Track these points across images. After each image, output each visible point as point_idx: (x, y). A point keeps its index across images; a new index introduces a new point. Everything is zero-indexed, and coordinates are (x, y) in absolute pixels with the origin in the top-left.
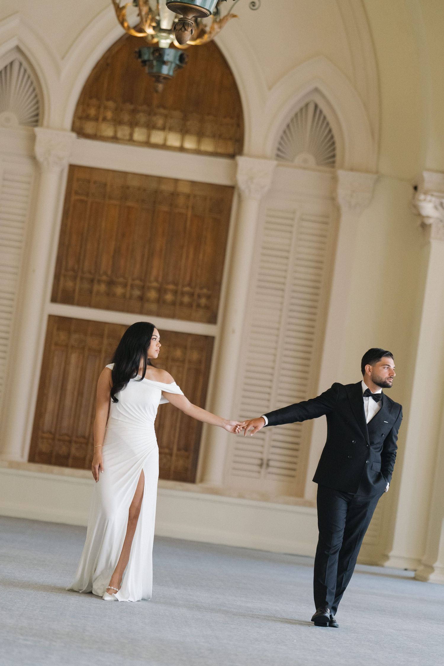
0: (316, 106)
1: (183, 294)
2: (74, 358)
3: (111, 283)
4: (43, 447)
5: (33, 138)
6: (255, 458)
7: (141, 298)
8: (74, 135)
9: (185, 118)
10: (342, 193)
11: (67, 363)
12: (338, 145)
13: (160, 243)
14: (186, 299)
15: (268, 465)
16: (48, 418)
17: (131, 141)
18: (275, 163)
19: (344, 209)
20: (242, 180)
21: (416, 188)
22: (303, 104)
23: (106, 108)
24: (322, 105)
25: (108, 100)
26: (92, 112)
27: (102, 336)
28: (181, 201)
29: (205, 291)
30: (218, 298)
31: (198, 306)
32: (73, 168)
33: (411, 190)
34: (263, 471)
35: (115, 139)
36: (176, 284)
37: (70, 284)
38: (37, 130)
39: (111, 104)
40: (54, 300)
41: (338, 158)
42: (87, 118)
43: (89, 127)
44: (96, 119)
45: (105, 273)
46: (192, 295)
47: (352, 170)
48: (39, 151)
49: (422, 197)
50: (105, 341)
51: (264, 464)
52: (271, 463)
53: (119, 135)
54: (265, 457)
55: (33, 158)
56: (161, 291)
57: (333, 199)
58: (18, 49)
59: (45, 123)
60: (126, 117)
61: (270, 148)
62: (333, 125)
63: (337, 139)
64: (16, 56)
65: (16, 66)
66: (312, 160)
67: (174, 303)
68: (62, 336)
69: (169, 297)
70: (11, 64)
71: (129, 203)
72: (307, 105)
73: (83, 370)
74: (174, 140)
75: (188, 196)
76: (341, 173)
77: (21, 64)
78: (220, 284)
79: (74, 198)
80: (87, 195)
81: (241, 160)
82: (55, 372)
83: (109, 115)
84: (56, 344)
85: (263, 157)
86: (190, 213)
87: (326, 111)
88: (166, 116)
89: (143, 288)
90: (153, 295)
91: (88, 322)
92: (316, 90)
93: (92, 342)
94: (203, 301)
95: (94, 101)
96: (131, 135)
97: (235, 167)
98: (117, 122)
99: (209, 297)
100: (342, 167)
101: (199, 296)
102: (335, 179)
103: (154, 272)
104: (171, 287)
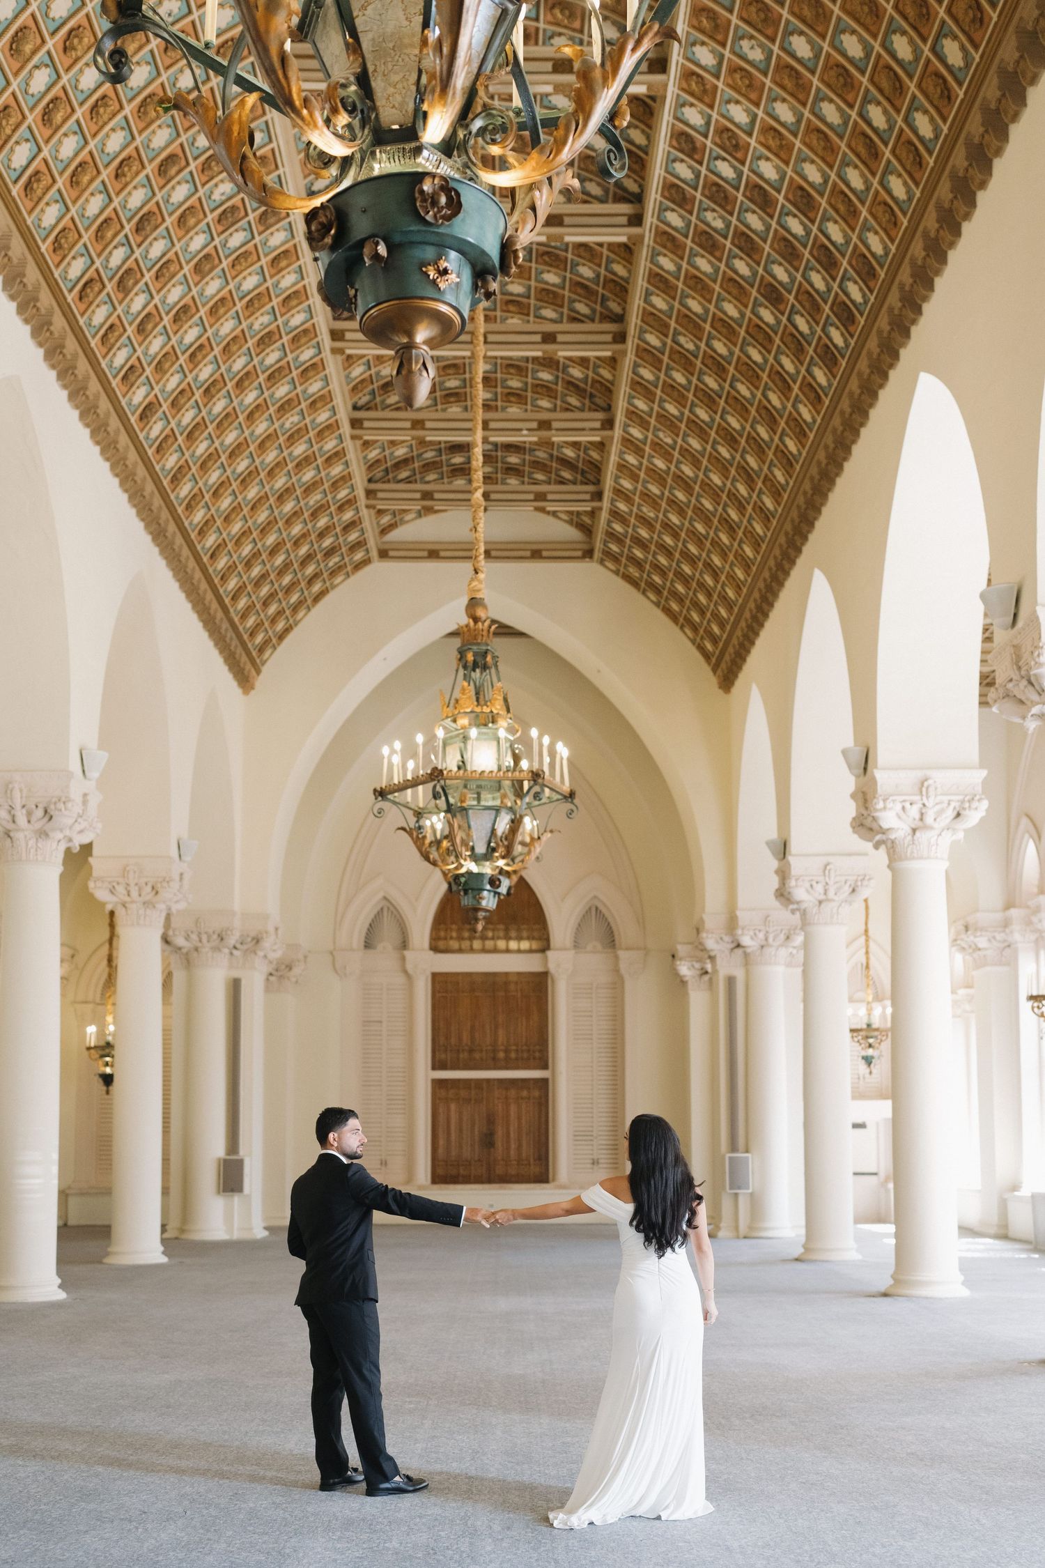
0: (597, 908)
1: (522, 1051)
2: (453, 1106)
3: (471, 1051)
4: (440, 1171)
5: (403, 959)
6: (588, 1159)
7: (494, 1059)
8: (432, 952)
9: (507, 930)
10: (623, 966)
11: (449, 1110)
12: (616, 933)
13: (501, 1018)
14: (525, 1055)
15: (598, 1163)
16: (441, 1151)
17: (472, 950)
18: (573, 952)
19: (626, 977)
20: (552, 967)
21: (673, 956)
22: (587, 908)
23: (451, 930)
24: (601, 907)
25: (452, 924)
26: (442, 934)
27: (470, 1088)
28: (512, 987)
29: (538, 1047)
30: (547, 1052)
31: (534, 1058)
32: (435, 976)
33: (670, 958)
34: (595, 1167)
35: (460, 951)
36: (517, 1045)
37: (443, 1056)
38: (406, 953)
39: (454, 927)
40: (434, 1068)
41: (617, 942)
42: (439, 939)
43: (441, 944)
44: (445, 939)
45: (467, 1045)
46: (529, 1051)
47: (627, 949)
48: (409, 967)
49: (678, 963)
50: (473, 1092)
51: (595, 1162)
52: (601, 1161)
53: (463, 947)
54: (595, 1157)
55: (405, 972)
56: (507, 1051)
57: (616, 971)
58: (385, 898)
59: (411, 946)
60: (466, 934)
61: (569, 942)
62: (610, 920)
63: (614, 928)
64: (384, 903)
65: (385, 910)
66: (599, 947)
67: (517, 1059)
68: (443, 1093)
69: (513, 1055)
70: (382, 909)
71: (477, 994)
72: (590, 909)
73: (461, 1113)
74: (501, 944)
75: (516, 983)
76: (621, 953)
77: (388, 908)
78: (547, 1041)
79: (437, 995)
80: (446, 992)
81: (549, 953)
82: (442, 1118)
83: (454, 934)
84: (439, 1099)
85: (565, 949)
86: (519, 994)
87: (604, 910)
88: (493, 930)
89: (495, 1051)
90: (501, 1055)
91: (459, 1080)
92: (595, 897)
93: (463, 1093)
94: (537, 1054)
95: (442, 926)
96: (471, 946)
97: (546, 960)
98: (460, 938)
99: (540, 1051)
100: (621, 949)
101: (534, 1052)
102: (617, 957)
103: (500, 1039)
104: (514, 1048)
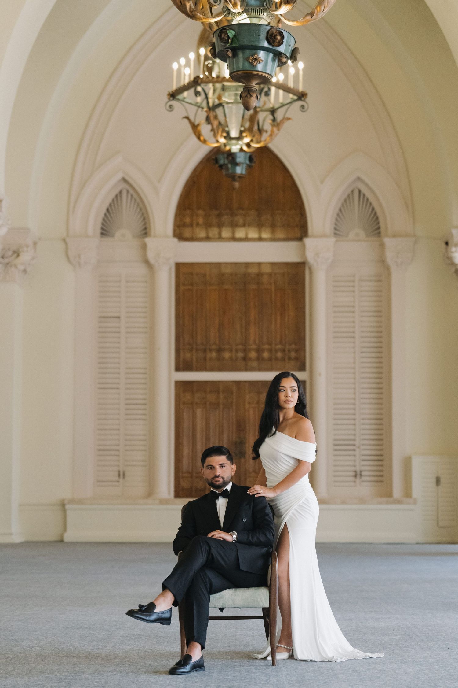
0: (360, 192)
1: (276, 351)
2: (199, 412)
3: (219, 350)
4: (185, 484)
5: (144, 247)
6: (350, 471)
7: (245, 359)
8: (176, 240)
9: (260, 215)
10: (389, 255)
11: (194, 417)
12: (381, 219)
13: (253, 314)
14: (280, 355)
15: (361, 475)
16: (185, 462)
17: (220, 238)
18: (334, 239)
19: (393, 268)
20: (310, 256)
21: (447, 243)
22: (349, 191)
23: (197, 216)
24: (364, 190)
25: (198, 209)
26: (188, 220)
27: (218, 392)
28: (265, 279)
29: (293, 346)
30: (304, 350)
31: (290, 358)
32: (179, 266)
33: (444, 245)
34: (358, 480)
35: (208, 239)
36: (270, 344)
37: (188, 355)
38: (147, 240)
39: (201, 212)
40: (178, 369)
41: (382, 229)
42: (184, 225)
43: (187, 233)
44: (191, 225)
45: (214, 343)
46: (283, 351)
47: (394, 236)
48: (151, 256)
49: (453, 249)
50: (222, 396)
51: (357, 475)
52: (363, 473)
53: (211, 235)
54: (358, 469)
55: (147, 262)
56: (259, 351)
57: (382, 261)
58: (124, 180)
59: (152, 233)
60: (214, 221)
61: (328, 227)
62: (375, 204)
63: (379, 214)
64: (124, 185)
65: (124, 194)
66: (362, 234)
67: (270, 359)
68: (188, 396)
69: (266, 355)
70: (121, 192)
71: (226, 287)
72: (352, 192)
73: (207, 420)
74: (253, 234)
75: (270, 275)
76: (387, 241)
77: (128, 192)
78: (304, 339)
79: (182, 288)
80: (192, 284)
81: (307, 241)
82: (186, 425)
83: (201, 220)
84: (184, 403)
85: (324, 236)
86: (273, 288)
87: (368, 195)
88: (244, 215)
89: (245, 351)
90: (253, 355)
91: (206, 383)
92: (359, 179)
93: (211, 398)
94: (293, 354)
95: (188, 212)
96: (220, 234)
97: (303, 248)
98: (208, 225)
99: (297, 351)
100: (387, 235)
101: (289, 351)
102: (382, 246)
103: (252, 337)
104: (267, 347)
